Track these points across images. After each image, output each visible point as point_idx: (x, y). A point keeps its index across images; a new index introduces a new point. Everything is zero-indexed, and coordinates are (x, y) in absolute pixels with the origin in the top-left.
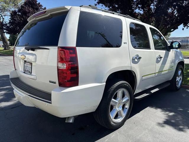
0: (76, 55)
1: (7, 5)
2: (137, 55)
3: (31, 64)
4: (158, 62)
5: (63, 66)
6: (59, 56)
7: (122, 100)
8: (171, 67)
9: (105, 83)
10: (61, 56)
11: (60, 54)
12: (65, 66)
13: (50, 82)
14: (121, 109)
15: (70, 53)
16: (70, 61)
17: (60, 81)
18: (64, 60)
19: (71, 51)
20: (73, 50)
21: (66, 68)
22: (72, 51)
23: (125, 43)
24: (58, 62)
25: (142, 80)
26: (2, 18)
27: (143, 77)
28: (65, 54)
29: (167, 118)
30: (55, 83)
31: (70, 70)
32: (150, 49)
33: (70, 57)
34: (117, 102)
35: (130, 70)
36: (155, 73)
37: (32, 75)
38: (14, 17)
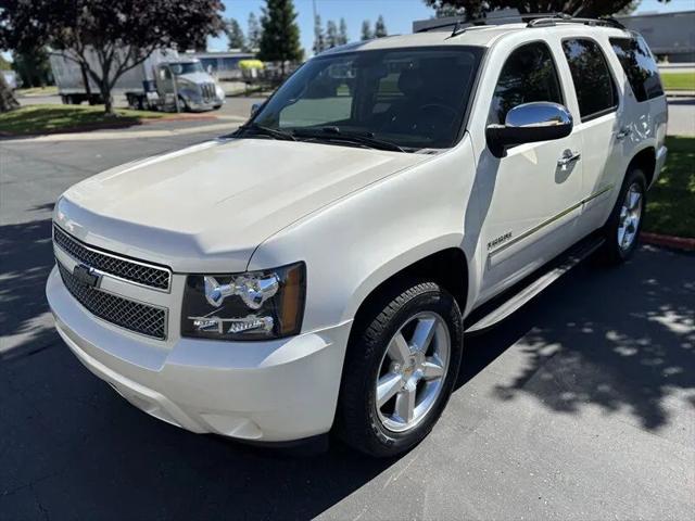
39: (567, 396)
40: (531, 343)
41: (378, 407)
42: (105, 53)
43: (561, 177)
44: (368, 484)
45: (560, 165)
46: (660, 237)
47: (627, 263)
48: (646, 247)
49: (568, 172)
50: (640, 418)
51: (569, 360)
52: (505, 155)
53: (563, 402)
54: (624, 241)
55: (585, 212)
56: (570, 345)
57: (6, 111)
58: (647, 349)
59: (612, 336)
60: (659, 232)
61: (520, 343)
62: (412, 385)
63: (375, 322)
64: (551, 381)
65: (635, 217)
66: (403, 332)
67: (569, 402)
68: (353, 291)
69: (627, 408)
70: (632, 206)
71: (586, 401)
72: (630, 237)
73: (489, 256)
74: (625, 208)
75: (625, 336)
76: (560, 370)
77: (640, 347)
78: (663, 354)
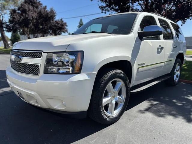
1: (7, 4)
26: (1, 16)
38: (14, 15)
39: (162, 113)
40: (150, 101)
41: (103, 106)
42: (35, 36)
43: (158, 52)
44: (98, 132)
45: (158, 49)
46: (186, 80)
47: (177, 86)
48: (182, 83)
49: (161, 51)
50: (185, 120)
51: (162, 105)
52: (143, 41)
53: (161, 115)
54: (176, 80)
55: (165, 65)
56: (162, 102)
57: (7, 48)
58: (185, 104)
59: (174, 101)
60: (185, 79)
61: (147, 101)
62: (114, 102)
63: (104, 77)
64: (156, 110)
65: (178, 73)
66: (112, 83)
67: (163, 115)
68: (98, 64)
69: (181, 117)
70: (178, 69)
71: (168, 115)
72: (177, 79)
73: (138, 68)
74: (176, 70)
75: (178, 101)
76: (159, 107)
77: (183, 104)
78: (190, 105)
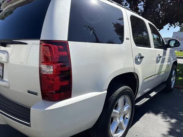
0: (68, 53)
2: (140, 54)
3: (2, 66)
4: (158, 62)
5: (49, 70)
6: (42, 54)
7: (124, 110)
8: (168, 67)
9: (106, 92)
10: (46, 55)
11: (43, 51)
12: (52, 70)
13: (29, 92)
14: (122, 120)
15: (60, 50)
16: (59, 62)
17: (43, 92)
18: (50, 60)
19: (60, 47)
20: (64, 45)
21: (54, 72)
22: (62, 47)
23: (127, 39)
24: (41, 63)
25: (144, 83)
27: (145, 79)
28: (51, 51)
29: (170, 127)
30: (36, 94)
31: (59, 75)
32: (151, 47)
33: (59, 57)
34: (118, 112)
35: (133, 72)
36: (155, 75)
37: (3, 81)
